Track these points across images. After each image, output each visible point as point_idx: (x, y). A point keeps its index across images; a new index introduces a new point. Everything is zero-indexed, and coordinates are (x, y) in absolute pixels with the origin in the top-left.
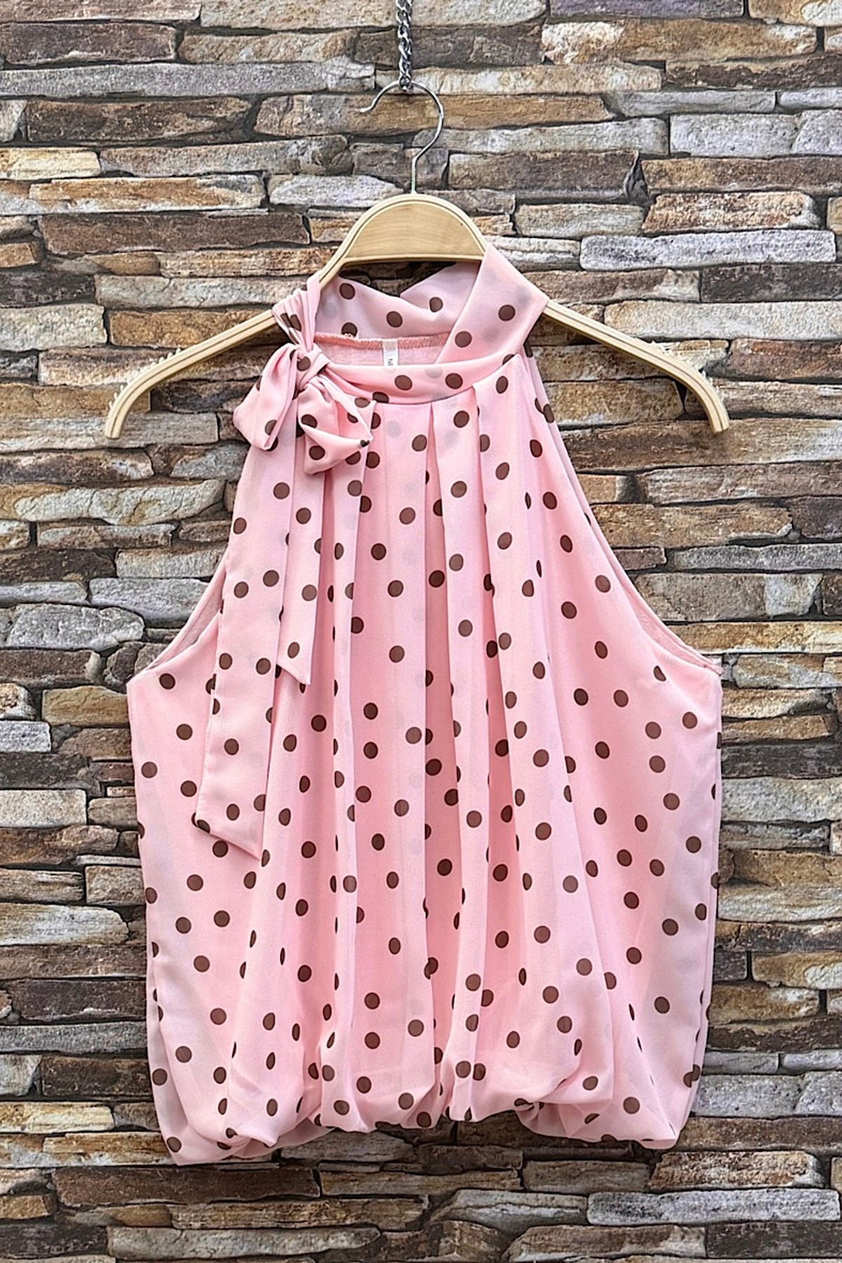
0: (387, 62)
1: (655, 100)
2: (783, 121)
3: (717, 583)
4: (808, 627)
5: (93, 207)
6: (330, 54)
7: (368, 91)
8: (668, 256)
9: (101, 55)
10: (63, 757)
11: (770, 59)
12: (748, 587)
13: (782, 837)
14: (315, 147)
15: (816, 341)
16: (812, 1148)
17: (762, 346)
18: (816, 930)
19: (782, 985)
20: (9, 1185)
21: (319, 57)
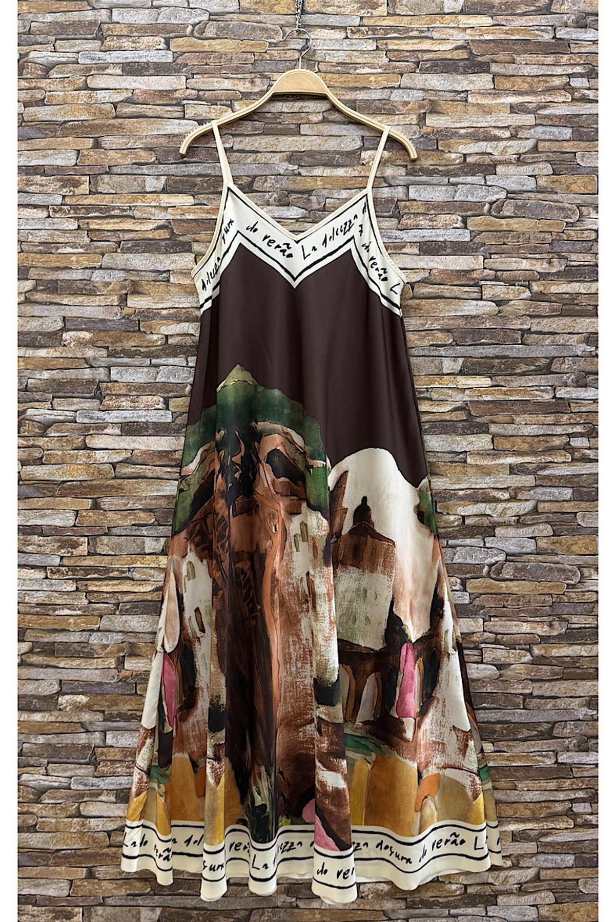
0: (303, 164)
1: (404, 179)
2: (451, 188)
3: (425, 361)
4: (459, 378)
5: (191, 217)
6: (281, 161)
7: (296, 175)
8: (408, 238)
9: (196, 160)
10: (176, 424)
11: (446, 165)
12: (437, 362)
13: (448, 457)
14: (275, 195)
15: (463, 271)
16: (459, 576)
17: (442, 272)
18: (461, 493)
19: (448, 514)
20: (153, 587)
21: (277, 162)
